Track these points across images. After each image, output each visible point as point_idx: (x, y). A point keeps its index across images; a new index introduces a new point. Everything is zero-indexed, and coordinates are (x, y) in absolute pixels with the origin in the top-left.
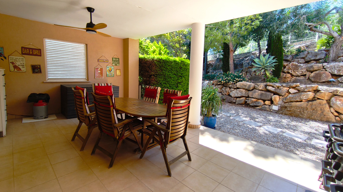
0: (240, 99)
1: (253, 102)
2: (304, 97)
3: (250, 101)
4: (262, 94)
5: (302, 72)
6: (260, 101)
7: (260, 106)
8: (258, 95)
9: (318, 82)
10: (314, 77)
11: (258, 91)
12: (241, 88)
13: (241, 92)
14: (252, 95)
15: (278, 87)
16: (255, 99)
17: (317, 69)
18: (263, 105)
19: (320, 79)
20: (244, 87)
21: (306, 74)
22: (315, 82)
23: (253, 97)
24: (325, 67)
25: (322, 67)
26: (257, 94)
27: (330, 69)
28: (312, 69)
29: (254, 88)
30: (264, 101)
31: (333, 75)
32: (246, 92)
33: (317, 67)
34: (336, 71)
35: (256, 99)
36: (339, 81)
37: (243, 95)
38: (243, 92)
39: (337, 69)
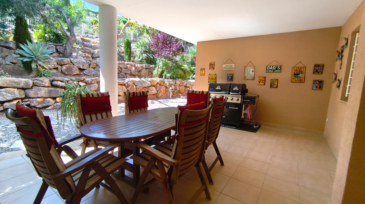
0: (12, 103)
1: (39, 103)
2: (93, 88)
3: (36, 102)
4: (50, 92)
5: (54, 65)
6: (49, 99)
7: (51, 105)
8: (45, 92)
9: (71, 75)
10: (66, 70)
11: (43, 88)
12: (9, 86)
13: (12, 93)
14: (37, 94)
15: (68, 81)
16: (41, 99)
17: (67, 63)
18: (54, 104)
19: (72, 73)
20: (15, 85)
21: (58, 67)
22: (68, 75)
23: (39, 96)
24: (72, 62)
25: (70, 62)
26: (43, 91)
27: (77, 64)
28: (63, 63)
29: (34, 85)
30: (54, 98)
31: (80, 69)
32: (19, 91)
33: (67, 61)
34: (81, 66)
35: (43, 97)
36: (84, 74)
37: (17, 97)
38: (15, 92)
39: (82, 64)
